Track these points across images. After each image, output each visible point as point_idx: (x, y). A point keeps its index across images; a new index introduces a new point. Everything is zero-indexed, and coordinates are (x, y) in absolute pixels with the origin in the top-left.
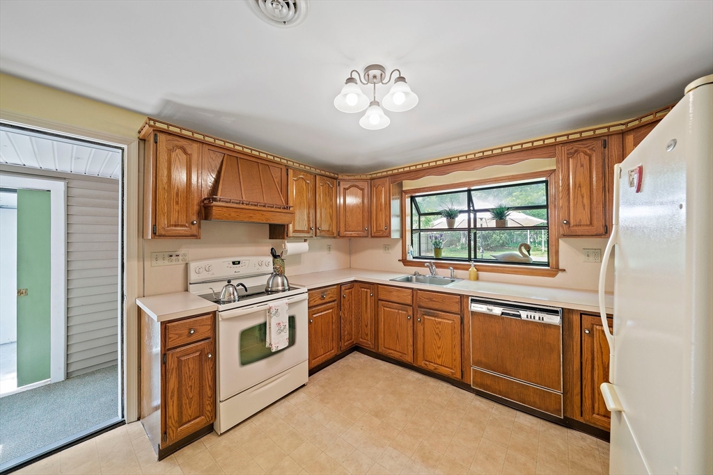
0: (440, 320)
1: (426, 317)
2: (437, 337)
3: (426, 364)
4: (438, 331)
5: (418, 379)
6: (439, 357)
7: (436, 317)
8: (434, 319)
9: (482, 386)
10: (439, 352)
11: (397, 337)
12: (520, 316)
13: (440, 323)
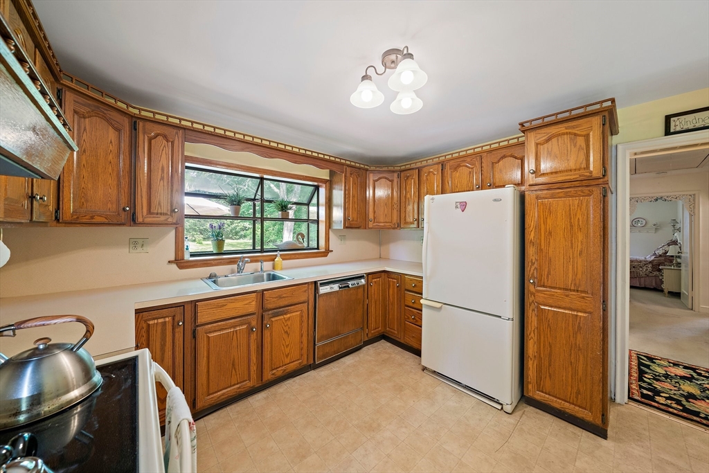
0: (288, 315)
1: (273, 319)
2: (285, 336)
3: (273, 374)
4: (286, 329)
5: (266, 398)
6: (287, 356)
7: (286, 314)
8: (282, 317)
9: (324, 356)
10: (287, 350)
11: (233, 365)
12: (348, 286)
13: (289, 319)
